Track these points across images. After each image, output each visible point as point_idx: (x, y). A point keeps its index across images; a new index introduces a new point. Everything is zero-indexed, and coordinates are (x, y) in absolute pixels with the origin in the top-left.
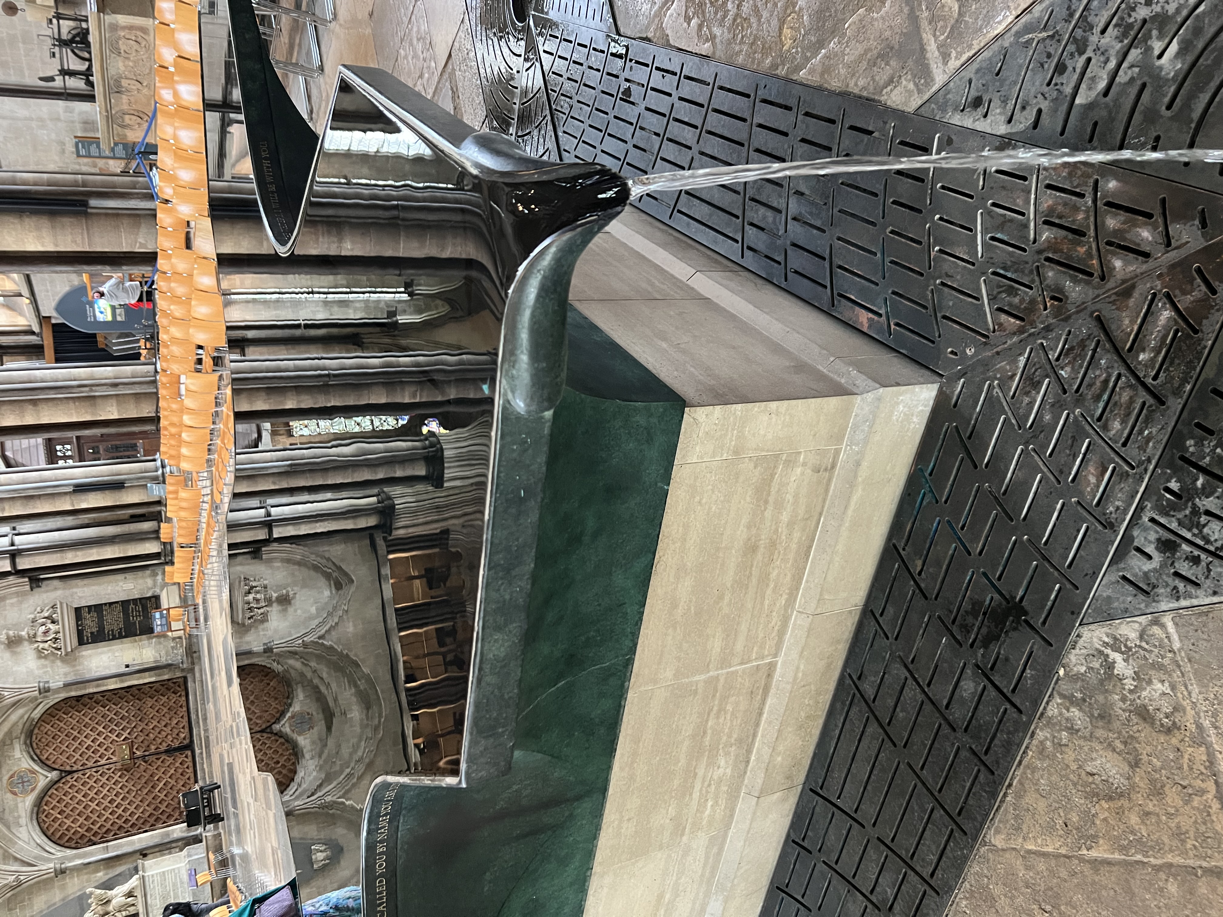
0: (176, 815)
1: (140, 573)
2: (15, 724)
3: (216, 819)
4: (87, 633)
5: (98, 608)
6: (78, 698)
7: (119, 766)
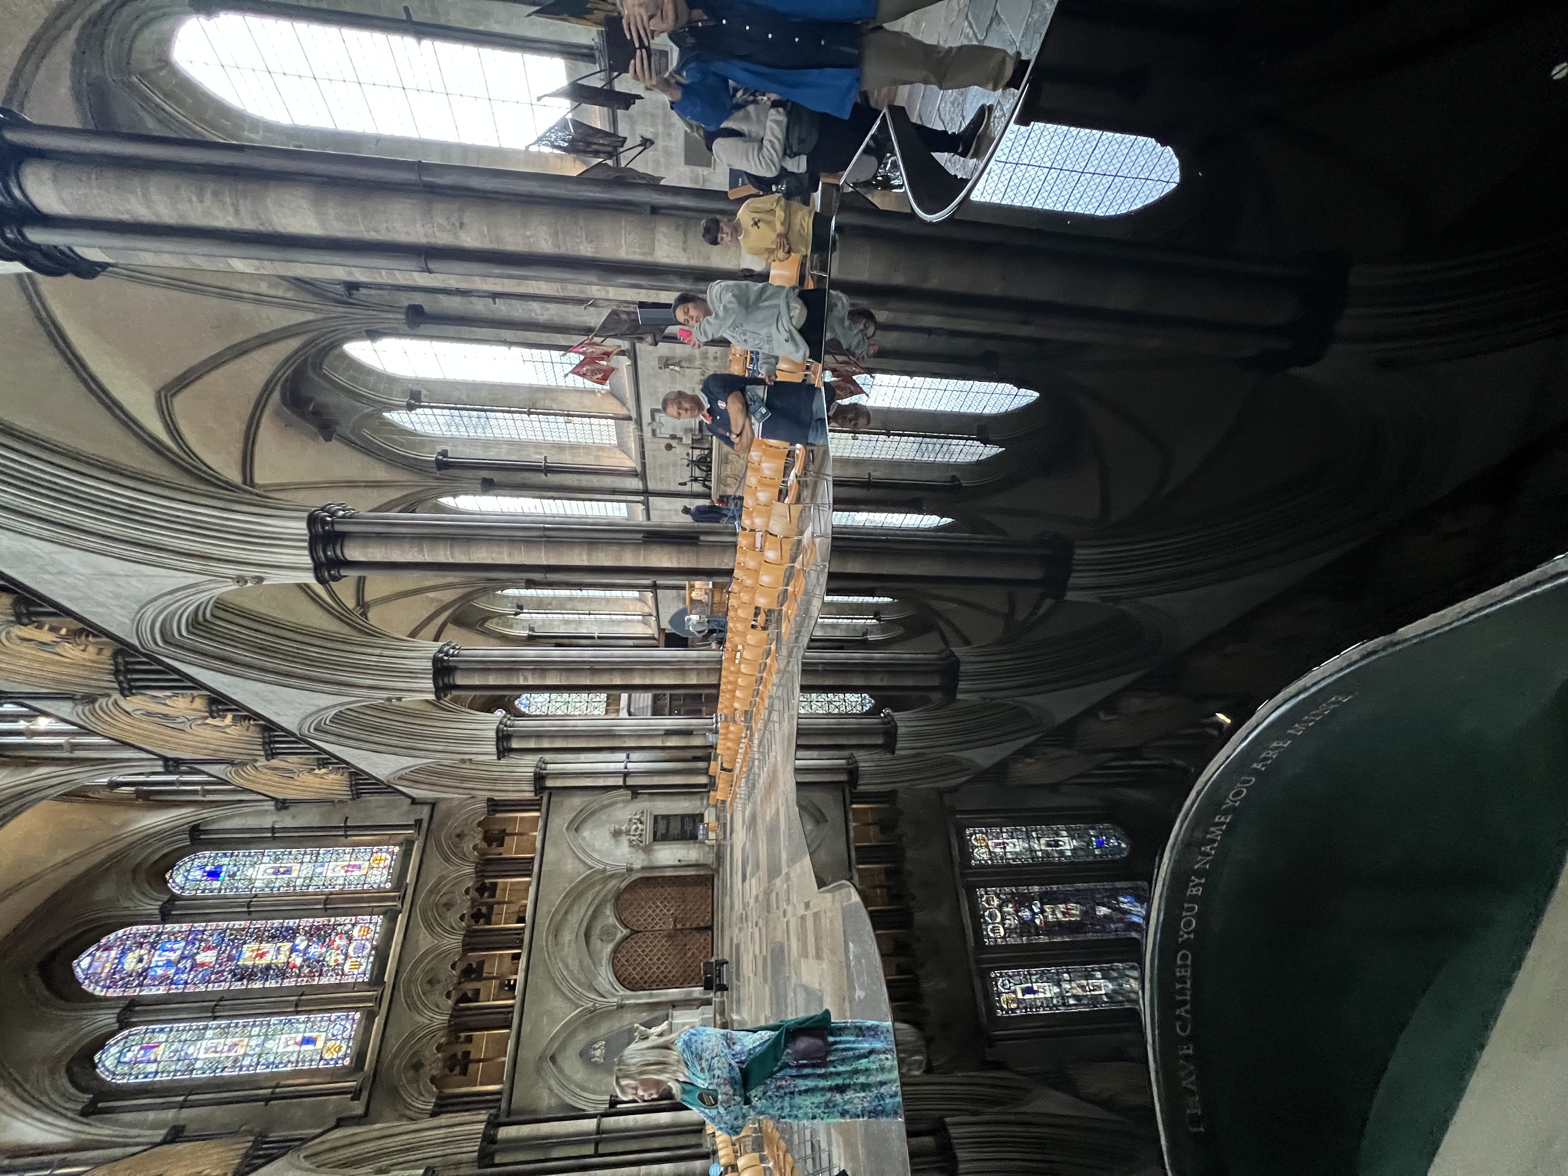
0: (697, 979)
1: (695, 797)
2: (610, 891)
3: (723, 988)
4: (659, 835)
5: (667, 817)
6: (648, 879)
7: (665, 933)
